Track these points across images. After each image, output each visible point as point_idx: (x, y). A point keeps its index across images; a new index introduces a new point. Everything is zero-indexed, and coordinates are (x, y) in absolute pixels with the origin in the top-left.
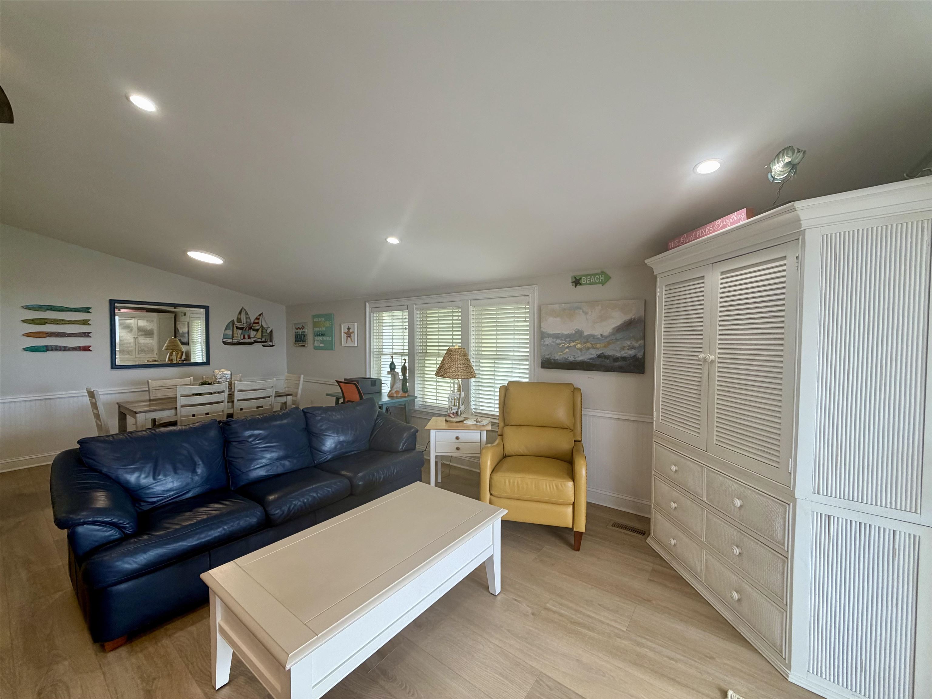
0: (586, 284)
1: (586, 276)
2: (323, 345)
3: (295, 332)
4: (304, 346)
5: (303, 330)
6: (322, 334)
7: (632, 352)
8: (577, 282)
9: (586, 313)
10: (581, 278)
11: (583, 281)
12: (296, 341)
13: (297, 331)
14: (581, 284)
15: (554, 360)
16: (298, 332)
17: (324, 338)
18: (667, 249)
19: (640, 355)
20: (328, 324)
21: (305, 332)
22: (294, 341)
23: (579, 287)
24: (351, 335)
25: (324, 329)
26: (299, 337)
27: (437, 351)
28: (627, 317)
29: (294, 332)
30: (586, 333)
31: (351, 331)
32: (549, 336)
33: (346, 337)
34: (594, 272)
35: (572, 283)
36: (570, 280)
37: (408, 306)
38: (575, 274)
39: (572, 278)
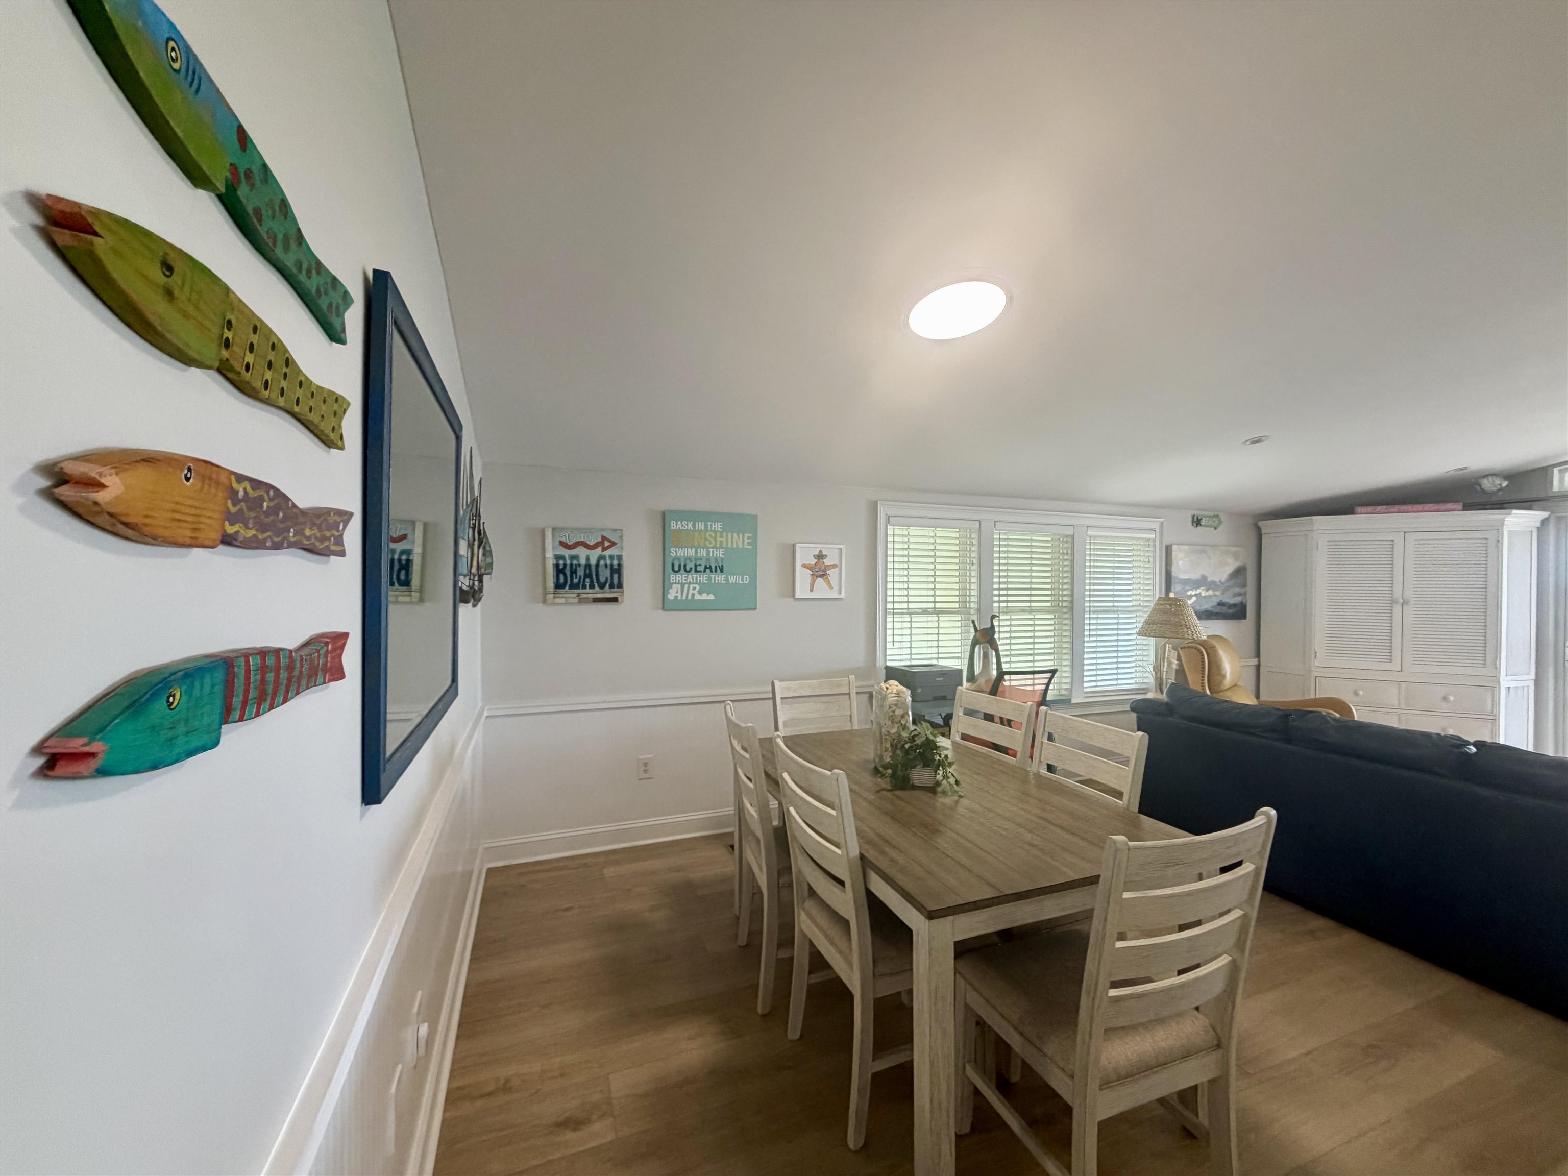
0: (1205, 526)
1: (1206, 517)
2: (711, 597)
3: (558, 557)
4: (615, 600)
5: (607, 553)
6: (706, 568)
7: (1239, 599)
8: (1197, 522)
10: (1201, 519)
11: (1203, 522)
12: (558, 586)
13: (566, 553)
14: (1201, 525)
16: (573, 557)
17: (719, 578)
18: (1353, 513)
19: (1244, 603)
20: (740, 541)
21: (620, 558)
22: (551, 584)
23: (1199, 527)
24: (828, 572)
25: (720, 553)
26: (581, 572)
27: (1028, 604)
28: (1237, 564)
29: (550, 555)
30: (1209, 579)
31: (827, 562)
32: (1178, 581)
33: (809, 579)
34: (1211, 514)
35: (1193, 522)
36: (1190, 519)
37: (980, 522)
38: (1196, 513)
39: (1193, 517)
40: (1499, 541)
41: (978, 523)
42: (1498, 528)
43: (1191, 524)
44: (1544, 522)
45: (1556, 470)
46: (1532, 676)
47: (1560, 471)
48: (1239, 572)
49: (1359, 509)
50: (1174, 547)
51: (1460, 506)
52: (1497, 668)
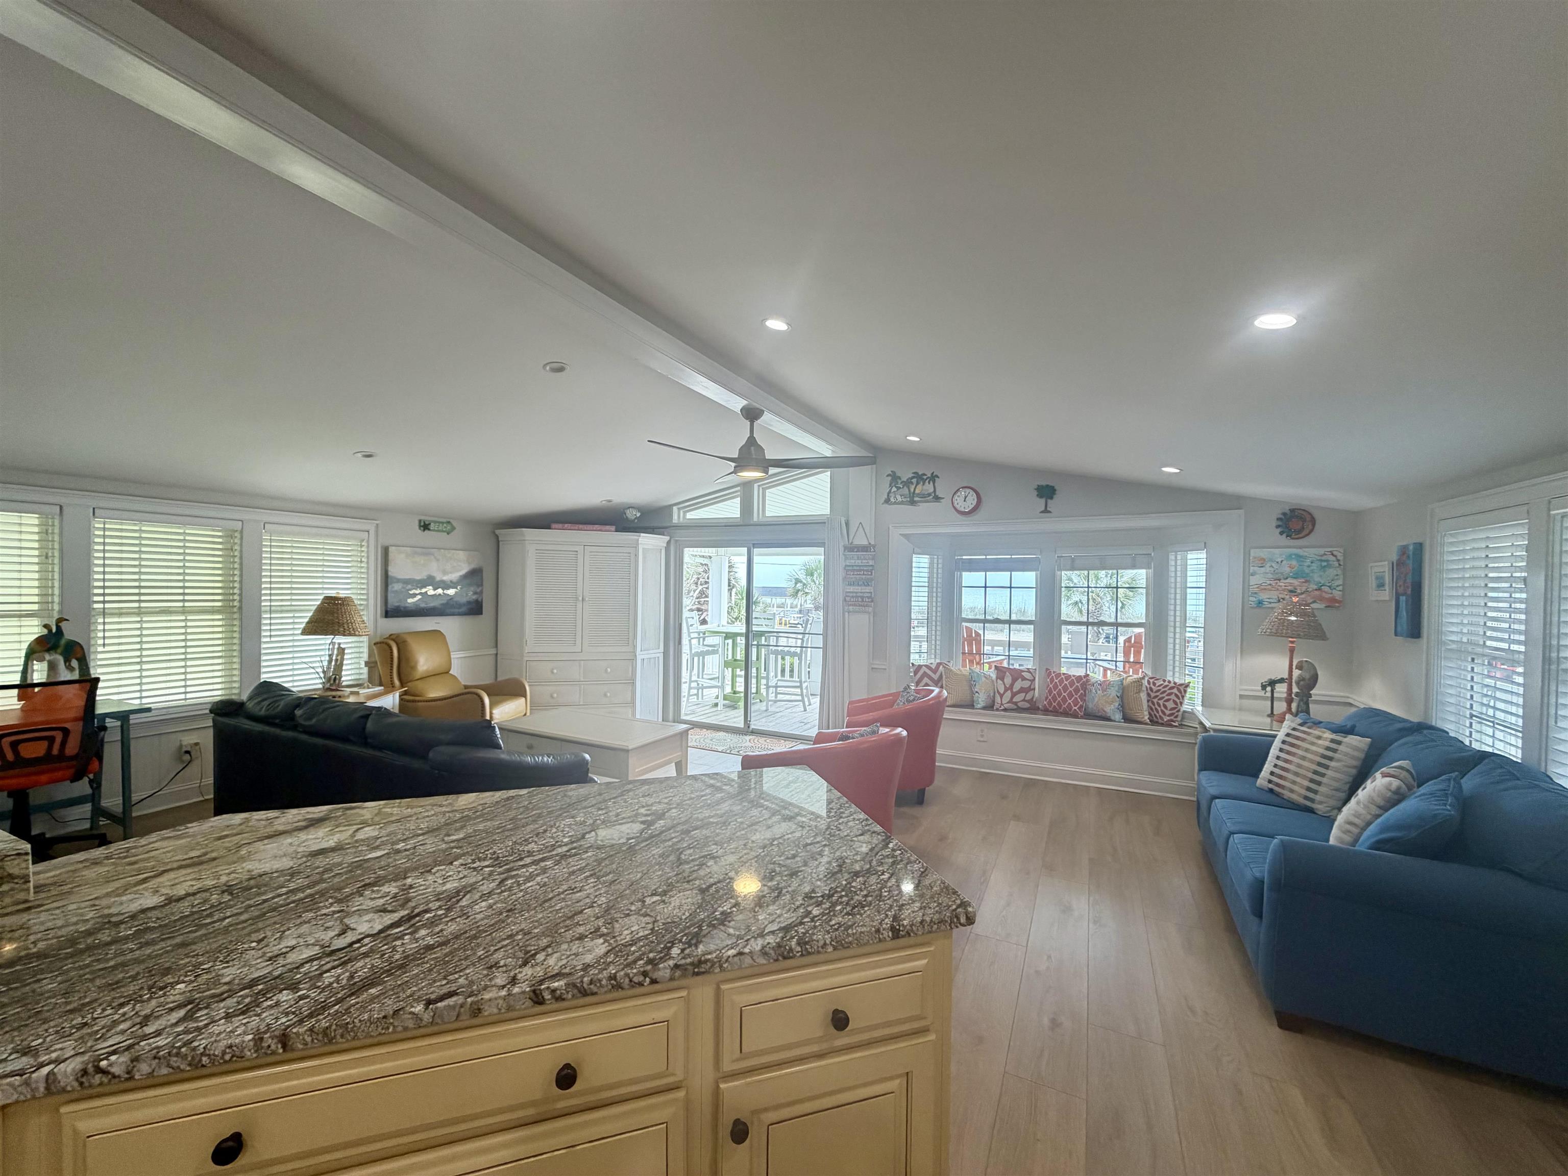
0: (434, 530)
1: (435, 522)
7: (474, 597)
8: (425, 527)
9: (438, 560)
10: (430, 524)
11: (432, 526)
14: (429, 529)
15: (405, 607)
18: (549, 528)
19: (480, 599)
23: (426, 532)
28: (473, 566)
30: (438, 579)
32: (398, 581)
34: (444, 520)
35: (420, 526)
36: (417, 523)
37: (61, 507)
38: (423, 518)
39: (420, 521)
40: (636, 555)
41: (58, 508)
42: (636, 546)
43: (417, 527)
44: (669, 543)
45: (675, 509)
46: (662, 649)
47: (679, 509)
48: (475, 575)
49: (553, 526)
50: (391, 549)
51: (613, 528)
52: (635, 647)
